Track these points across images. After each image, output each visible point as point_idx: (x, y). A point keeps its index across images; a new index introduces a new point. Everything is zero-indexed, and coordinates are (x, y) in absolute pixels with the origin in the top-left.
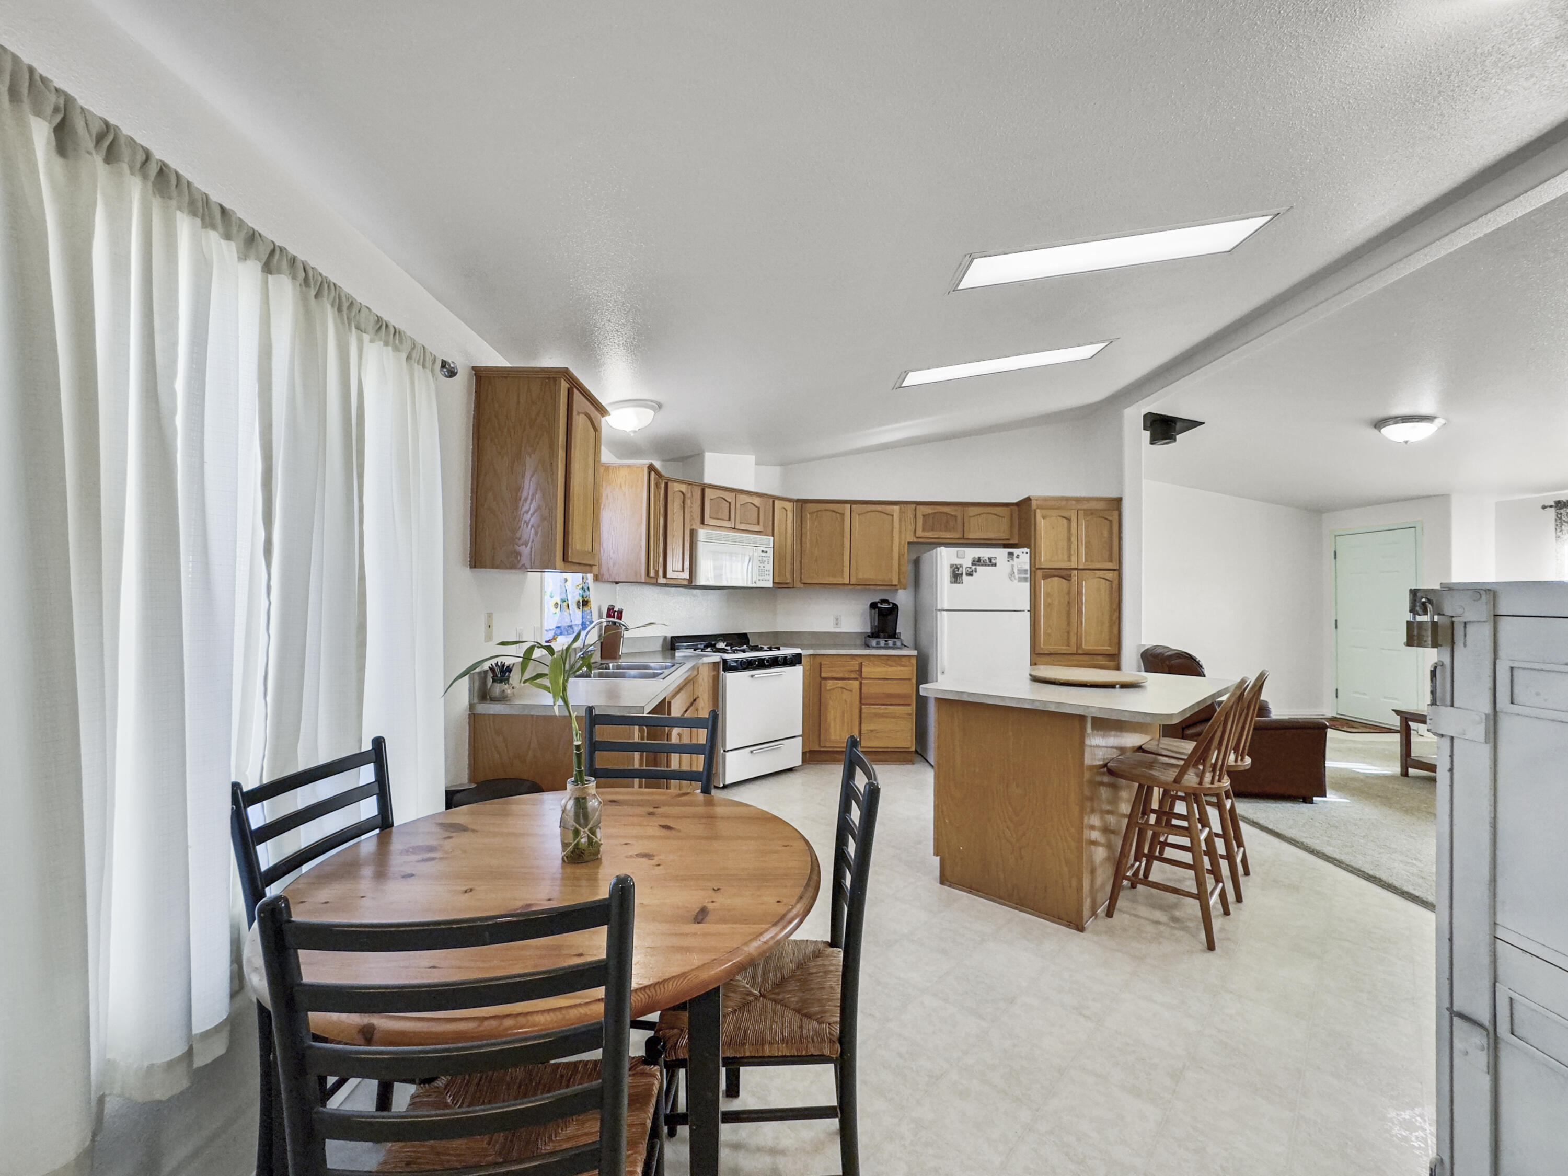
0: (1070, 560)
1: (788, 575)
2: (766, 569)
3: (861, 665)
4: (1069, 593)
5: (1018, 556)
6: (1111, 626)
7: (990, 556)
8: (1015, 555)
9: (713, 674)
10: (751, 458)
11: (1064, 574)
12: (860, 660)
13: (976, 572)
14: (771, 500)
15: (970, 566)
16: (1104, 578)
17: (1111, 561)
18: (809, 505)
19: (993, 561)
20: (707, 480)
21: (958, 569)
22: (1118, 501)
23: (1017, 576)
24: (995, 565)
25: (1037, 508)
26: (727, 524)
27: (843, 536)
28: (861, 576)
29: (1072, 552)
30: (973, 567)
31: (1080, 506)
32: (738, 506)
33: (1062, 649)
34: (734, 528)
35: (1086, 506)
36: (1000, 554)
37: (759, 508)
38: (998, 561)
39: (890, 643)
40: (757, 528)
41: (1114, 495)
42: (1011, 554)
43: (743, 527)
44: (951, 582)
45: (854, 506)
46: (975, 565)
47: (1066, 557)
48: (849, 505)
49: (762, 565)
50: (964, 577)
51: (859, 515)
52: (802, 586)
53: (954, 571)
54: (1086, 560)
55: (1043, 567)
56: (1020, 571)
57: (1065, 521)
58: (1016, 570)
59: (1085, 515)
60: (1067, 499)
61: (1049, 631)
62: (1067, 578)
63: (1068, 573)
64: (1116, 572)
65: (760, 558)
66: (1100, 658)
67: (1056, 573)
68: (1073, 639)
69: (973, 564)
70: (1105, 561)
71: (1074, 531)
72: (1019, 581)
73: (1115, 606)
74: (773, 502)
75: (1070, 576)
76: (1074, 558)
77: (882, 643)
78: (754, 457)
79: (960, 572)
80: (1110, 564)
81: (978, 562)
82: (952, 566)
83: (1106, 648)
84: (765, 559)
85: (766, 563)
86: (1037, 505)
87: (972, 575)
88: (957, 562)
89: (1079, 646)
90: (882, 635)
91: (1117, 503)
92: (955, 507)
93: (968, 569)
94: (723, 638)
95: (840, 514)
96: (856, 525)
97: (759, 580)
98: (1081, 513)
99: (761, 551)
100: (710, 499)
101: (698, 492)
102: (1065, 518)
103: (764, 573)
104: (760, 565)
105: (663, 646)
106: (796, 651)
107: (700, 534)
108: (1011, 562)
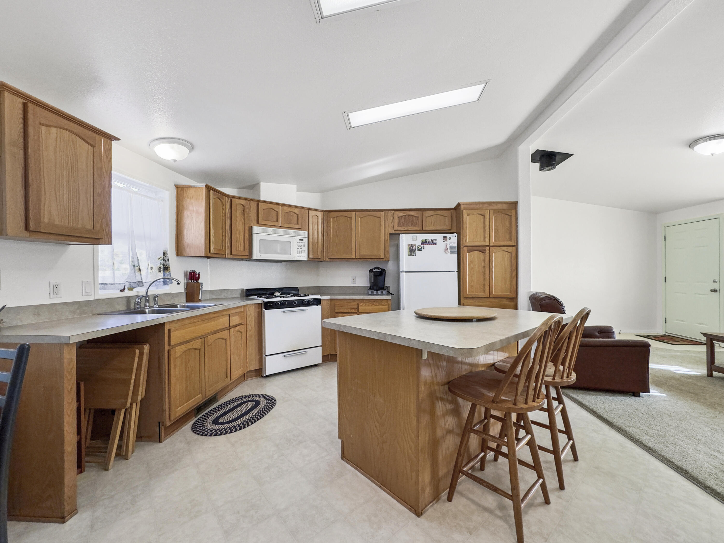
0: (485, 241)
1: (319, 253)
2: (302, 250)
3: (358, 305)
4: (484, 261)
5: (450, 239)
6: (511, 281)
7: (432, 239)
8: (448, 238)
9: (258, 310)
10: (294, 187)
11: (481, 249)
12: (358, 302)
13: (424, 248)
14: (307, 211)
15: (420, 245)
16: (506, 251)
17: (511, 240)
18: (332, 214)
19: (434, 242)
20: (262, 198)
21: (413, 247)
22: (515, 204)
23: (449, 250)
24: (436, 244)
25: (464, 210)
26: (276, 224)
27: (351, 231)
28: (362, 253)
29: (486, 236)
30: (422, 246)
31: (490, 208)
32: (283, 214)
33: (480, 295)
34: (281, 226)
35: (495, 207)
36: (439, 237)
37: (298, 215)
38: (437, 242)
39: (379, 292)
40: (297, 226)
41: (512, 199)
42: (445, 237)
43: (287, 225)
44: (409, 255)
45: (358, 213)
47: (482, 238)
48: (355, 213)
49: (300, 248)
50: (417, 251)
51: (360, 218)
52: (329, 260)
53: (410, 248)
54: (495, 241)
55: (468, 245)
56: (451, 247)
57: (482, 216)
58: (449, 247)
59: (494, 212)
60: (483, 203)
61: (472, 284)
62: (483, 252)
63: (483, 248)
64: (514, 248)
65: (298, 244)
66: (505, 300)
67: (476, 248)
68: (487, 289)
69: (422, 244)
70: (507, 241)
71: (487, 223)
72: (451, 254)
73: (514, 268)
74: (309, 211)
75: (485, 250)
76: (487, 239)
77: (375, 292)
78: (295, 186)
79: (414, 249)
80: (511, 242)
81: (425, 242)
82: (409, 245)
83: (508, 294)
84: (301, 244)
85: (302, 247)
86: (464, 208)
87: (421, 250)
88: (412, 243)
89: (491, 292)
90: (375, 287)
91: (514, 205)
92: (417, 212)
93: (419, 247)
94: (280, 290)
95: (349, 218)
96: (359, 224)
97: (298, 256)
98: (492, 212)
99: (300, 240)
100: (263, 209)
101: (254, 205)
102: (482, 215)
103: (302, 252)
104: (298, 247)
105: (241, 294)
106: (318, 297)
107: (256, 229)
108: (446, 242)
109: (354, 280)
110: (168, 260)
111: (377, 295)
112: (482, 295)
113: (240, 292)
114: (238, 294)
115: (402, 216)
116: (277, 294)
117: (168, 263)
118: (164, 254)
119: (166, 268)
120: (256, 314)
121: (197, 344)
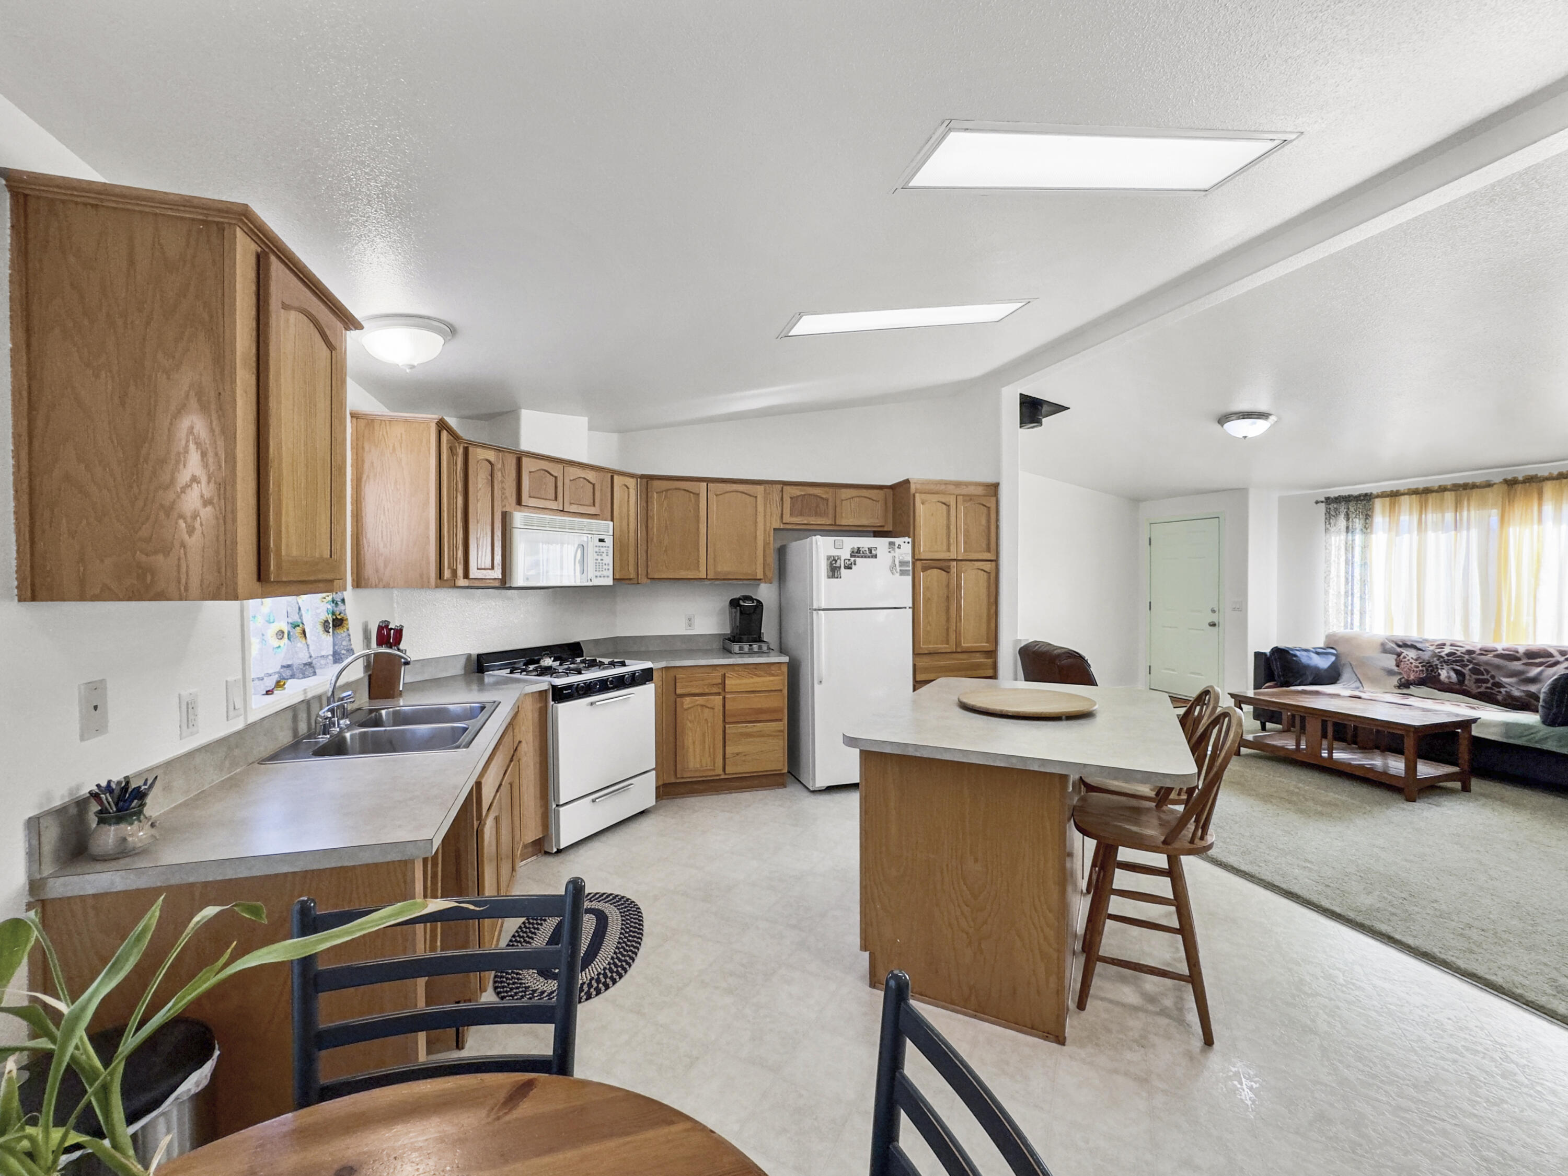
0: (949, 550)
1: (632, 569)
2: (604, 562)
3: (724, 676)
4: (948, 586)
5: (899, 547)
6: (988, 620)
7: (870, 546)
8: (897, 545)
9: (539, 705)
10: (583, 421)
11: (943, 566)
12: (723, 671)
13: (855, 564)
14: (609, 475)
15: (849, 557)
16: (982, 570)
17: (989, 550)
18: (656, 483)
19: (873, 552)
20: (525, 445)
21: (836, 561)
22: (996, 487)
23: (898, 569)
24: (876, 556)
25: (916, 493)
26: (553, 505)
27: (698, 522)
28: (719, 569)
29: (952, 541)
30: (852, 559)
31: (958, 491)
32: (567, 481)
33: (941, 648)
34: (562, 511)
35: (964, 491)
36: (881, 544)
37: (594, 485)
38: (878, 552)
39: (754, 648)
40: (592, 510)
41: (991, 479)
42: (892, 544)
43: (573, 509)
45: (710, 485)
46: (855, 556)
47: (945, 548)
48: (705, 484)
49: (599, 558)
50: (843, 570)
51: (716, 496)
52: (649, 581)
53: (831, 564)
54: (965, 551)
55: (924, 558)
56: (902, 563)
57: (944, 506)
58: (897, 563)
59: (964, 501)
60: (947, 483)
61: (929, 628)
62: (946, 570)
63: (946, 564)
64: (994, 563)
65: (597, 549)
66: (978, 655)
67: (935, 564)
68: (953, 636)
69: (851, 556)
70: (984, 551)
71: (953, 519)
72: (901, 575)
73: (992, 600)
74: (612, 477)
75: (949, 567)
76: (953, 548)
77: (746, 648)
78: (587, 418)
79: (838, 565)
80: (989, 554)
82: (829, 558)
83: (985, 645)
84: (603, 550)
85: (604, 555)
86: (916, 489)
87: (851, 568)
88: (835, 553)
89: (958, 644)
91: (993, 489)
92: (827, 489)
93: (847, 561)
95: (693, 493)
96: (713, 507)
97: (596, 577)
98: (960, 498)
99: (599, 540)
100: (530, 472)
101: (511, 462)
102: (944, 504)
103: (604, 567)
104: (597, 557)
105: (466, 667)
106: (648, 665)
107: (517, 518)
108: (892, 554)
112: (943, 647)
113: (462, 661)
114: (458, 669)
115: (798, 496)
116: (551, 664)
120: (536, 715)
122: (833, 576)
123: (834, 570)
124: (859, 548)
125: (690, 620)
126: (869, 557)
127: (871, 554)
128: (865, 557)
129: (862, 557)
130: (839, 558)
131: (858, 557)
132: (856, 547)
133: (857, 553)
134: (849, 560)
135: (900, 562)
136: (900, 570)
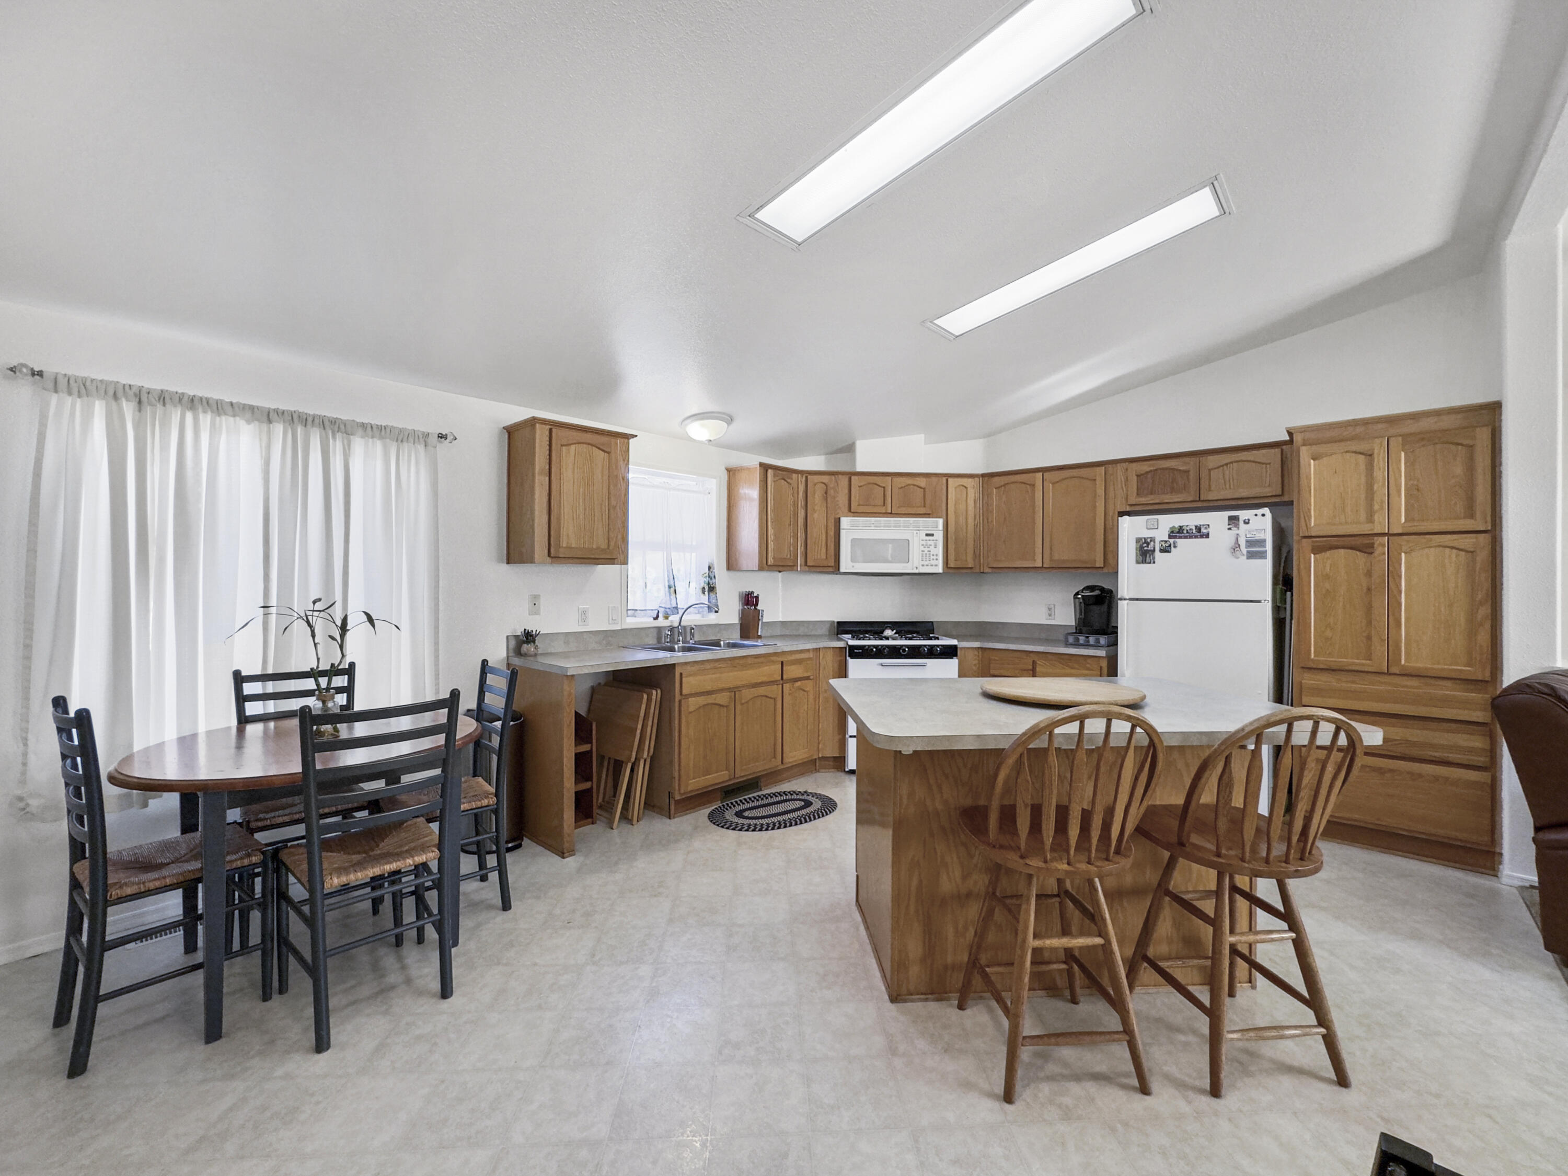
0: (1370, 519)
1: (969, 559)
2: (932, 553)
3: (1035, 664)
4: (1369, 574)
5: (1247, 522)
6: (1471, 634)
7: (1198, 524)
8: (1241, 519)
9: (839, 659)
10: (921, 438)
11: (1361, 544)
12: (1035, 658)
13: (1175, 547)
14: (944, 479)
15: (1166, 538)
16: (1453, 548)
17: (1470, 513)
18: (996, 479)
19: (1203, 530)
20: (859, 468)
21: (1148, 544)
22: (1495, 408)
23: (1244, 550)
24: (1207, 536)
25: (1304, 445)
26: (882, 510)
27: (1034, 512)
28: (1056, 557)
29: (1376, 507)
30: (1172, 541)
31: (1392, 431)
32: (895, 490)
33: (1353, 664)
34: (891, 513)
35: (1411, 427)
36: (1216, 521)
37: (925, 489)
38: (1211, 530)
39: (1092, 639)
40: (922, 511)
41: (1480, 397)
42: (1233, 520)
43: (903, 510)
44: (1138, 562)
45: (1046, 474)
46: (1175, 537)
47: (1363, 516)
48: (1041, 474)
49: (926, 550)
50: (1157, 554)
51: (1053, 484)
52: (990, 570)
53: (1141, 548)
54: (1409, 519)
55: (1313, 534)
56: (1251, 543)
57: (1362, 458)
58: (1242, 542)
59: (1405, 443)
60: (1369, 422)
61: (1328, 633)
62: (1368, 550)
63: (1366, 541)
64: (1484, 537)
65: (924, 543)
66: (1449, 684)
67: (1341, 541)
68: (1380, 650)
69: (1170, 537)
70: (1457, 518)
71: (1380, 473)
72: (1248, 558)
73: (1483, 594)
74: (947, 480)
75: (1372, 546)
76: (1382, 517)
77: (1082, 639)
79: (1151, 547)
80: (1472, 521)
81: (1178, 533)
82: (1138, 540)
83: (1460, 668)
84: (929, 543)
85: (932, 547)
86: (1306, 439)
87: (1169, 552)
88: (1147, 534)
89: (1392, 661)
90: (1084, 629)
91: (1487, 413)
92: (1187, 459)
93: (1163, 543)
94: (893, 625)
95: (1029, 485)
96: (1050, 494)
97: (923, 565)
98: (1396, 443)
99: (927, 535)
100: (860, 487)
101: (844, 481)
102: (1361, 453)
103: (932, 557)
104: (924, 549)
105: (830, 631)
106: (954, 642)
107: (845, 522)
108: (1235, 531)
109: (1050, 611)
110: (715, 577)
111: (1087, 645)
112: (1359, 663)
113: (828, 626)
114: (824, 630)
115: (1147, 473)
116: (888, 632)
117: (714, 581)
118: (710, 568)
119: (712, 589)
120: (836, 665)
121: (722, 698)
122: (1144, 561)
123: (1145, 553)
124: (1181, 527)
125: (1050, 609)
126: (1196, 537)
127: (1200, 533)
128: (1191, 537)
129: (1186, 537)
130: (1153, 540)
131: (1180, 537)
132: (1177, 526)
133: (1178, 532)
134: (1166, 542)
135: (1247, 541)
136: (1248, 552)
